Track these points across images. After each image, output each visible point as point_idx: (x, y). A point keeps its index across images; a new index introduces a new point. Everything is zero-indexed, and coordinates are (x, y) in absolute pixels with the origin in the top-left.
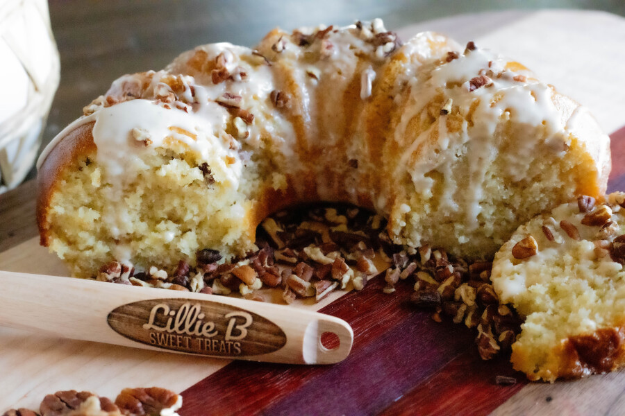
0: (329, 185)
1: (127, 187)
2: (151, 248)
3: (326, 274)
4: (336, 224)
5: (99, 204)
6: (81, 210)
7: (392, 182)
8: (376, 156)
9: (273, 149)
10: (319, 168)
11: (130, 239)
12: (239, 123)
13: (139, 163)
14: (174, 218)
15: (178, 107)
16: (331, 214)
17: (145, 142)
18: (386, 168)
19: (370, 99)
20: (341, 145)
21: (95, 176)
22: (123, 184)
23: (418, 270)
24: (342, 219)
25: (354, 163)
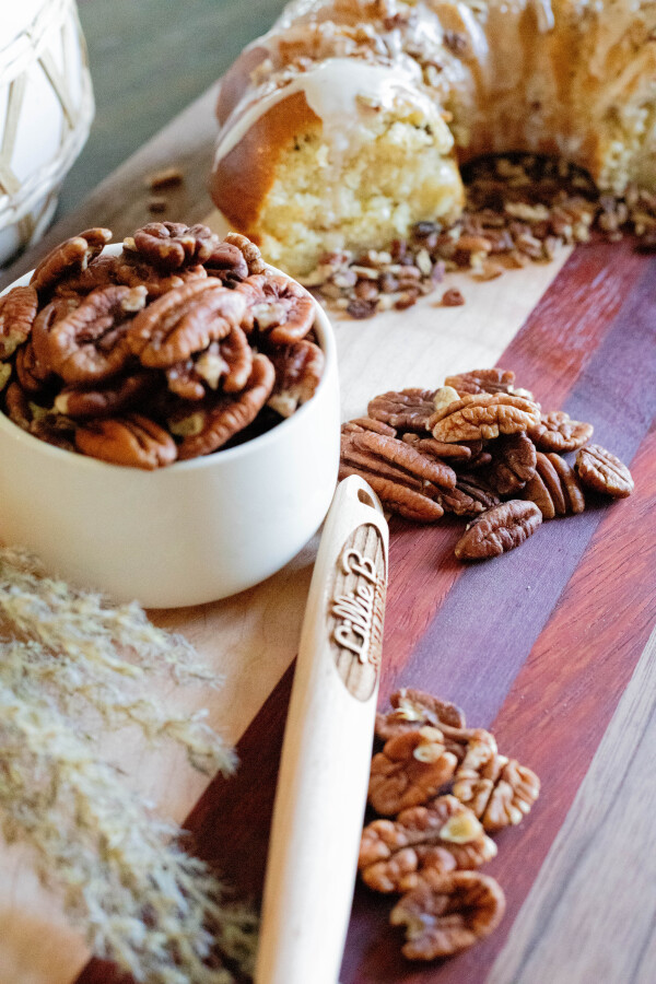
0: (505, 134)
1: (347, 164)
2: (364, 231)
3: (548, 231)
4: (512, 177)
5: (316, 187)
6: (298, 197)
7: (590, 119)
8: (564, 95)
9: (456, 100)
10: (495, 115)
11: (343, 223)
12: (432, 71)
13: (367, 134)
14: (387, 193)
15: (381, 63)
16: (504, 167)
17: (377, 109)
18: (578, 107)
19: (551, 32)
20: (521, 86)
21: (321, 156)
22: (345, 159)
23: (630, 213)
24: (518, 171)
25: (537, 106)
